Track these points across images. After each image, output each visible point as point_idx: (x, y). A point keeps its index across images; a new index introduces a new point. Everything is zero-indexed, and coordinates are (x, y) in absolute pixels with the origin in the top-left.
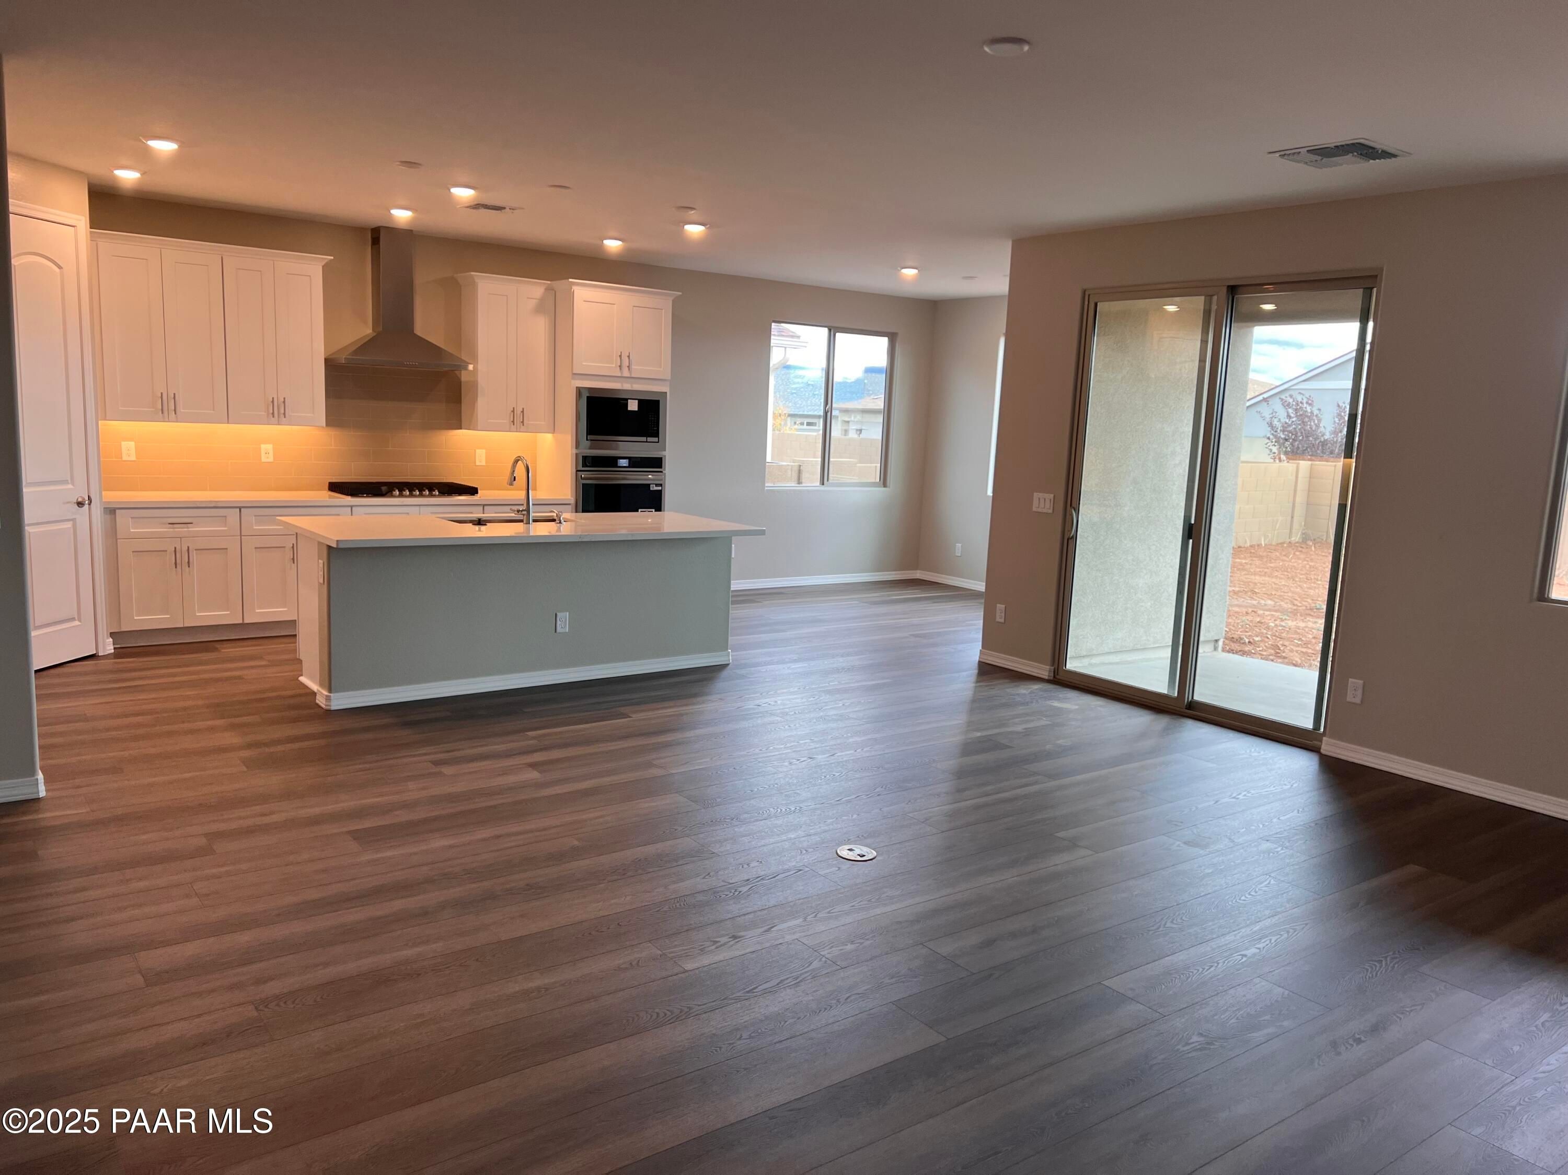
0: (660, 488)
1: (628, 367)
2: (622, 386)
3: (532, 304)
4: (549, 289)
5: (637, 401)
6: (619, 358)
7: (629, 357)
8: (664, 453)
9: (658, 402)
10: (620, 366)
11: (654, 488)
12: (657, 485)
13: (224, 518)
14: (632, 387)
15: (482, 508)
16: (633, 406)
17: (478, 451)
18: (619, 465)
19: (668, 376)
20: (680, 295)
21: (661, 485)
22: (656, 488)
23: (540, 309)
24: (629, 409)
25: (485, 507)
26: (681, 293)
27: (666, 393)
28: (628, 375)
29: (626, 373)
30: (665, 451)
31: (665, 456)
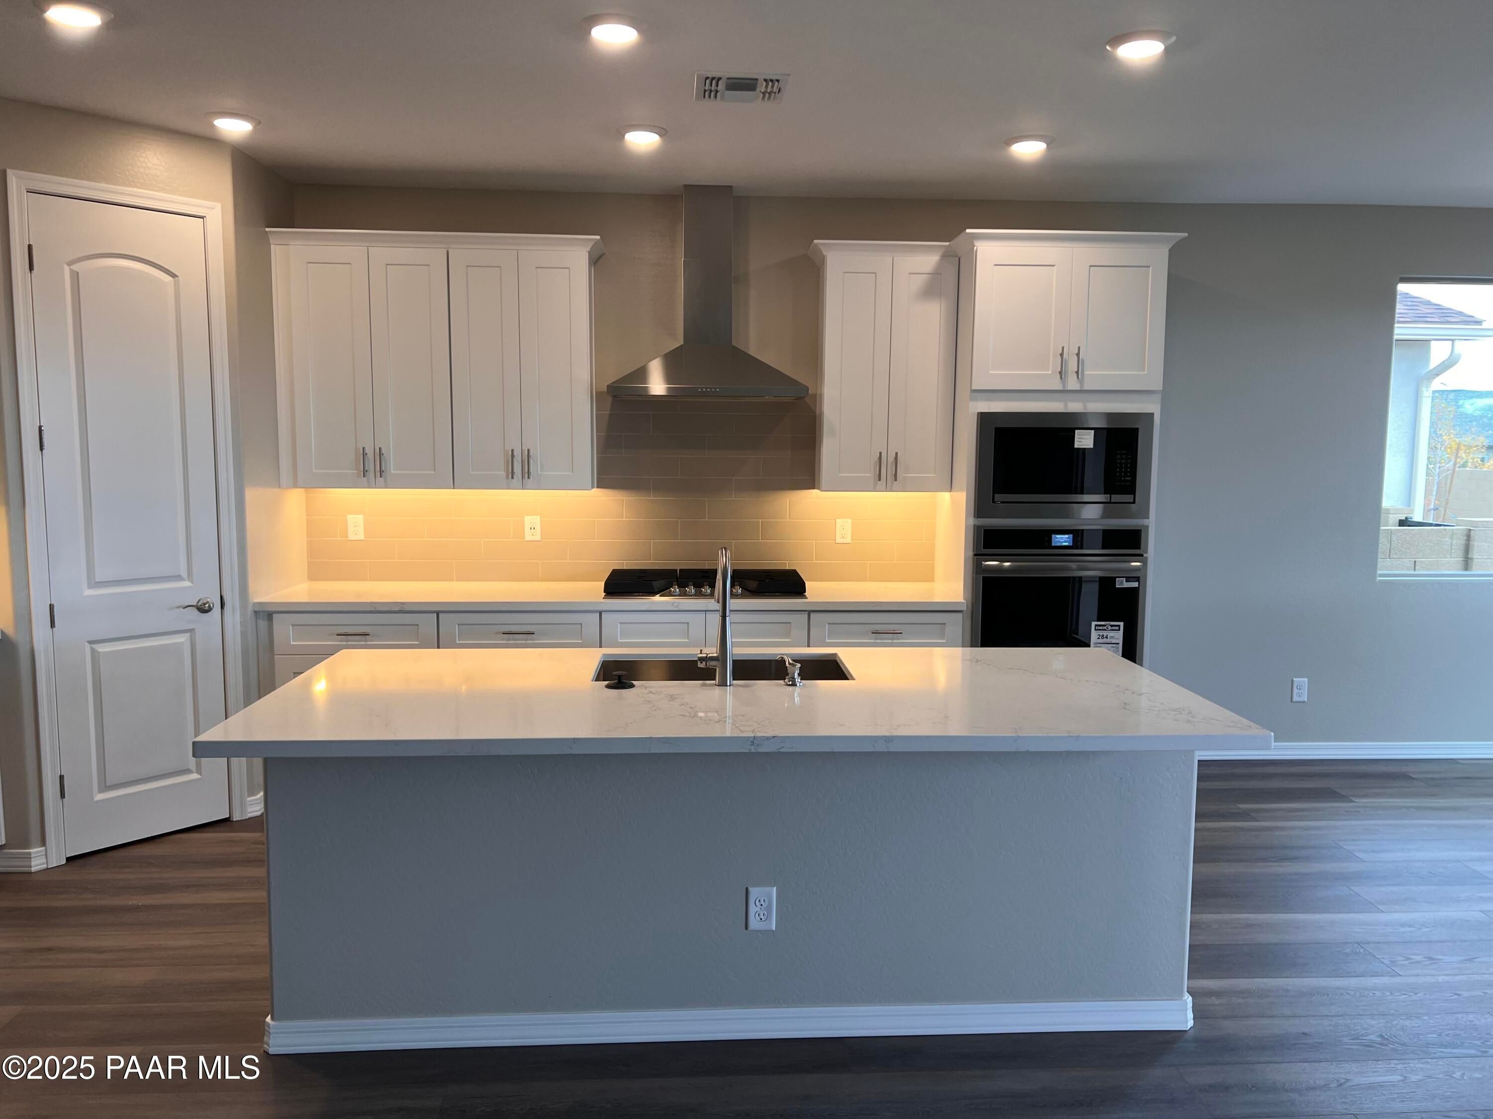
0: (1135, 584)
1: (1077, 372)
2: (1066, 406)
3: (919, 282)
4: (946, 256)
5: (1093, 431)
6: (1060, 357)
7: (1078, 354)
8: (1145, 522)
9: (1135, 431)
10: (1060, 373)
11: (1122, 584)
12: (1128, 579)
13: (416, 627)
14: (1085, 407)
15: (806, 616)
16: (1084, 440)
17: (839, 521)
18: (1053, 544)
19: (1157, 384)
20: (1185, 239)
21: (1137, 579)
22: (1126, 585)
23: (931, 290)
24: (1076, 446)
25: (812, 615)
26: (1186, 234)
27: (1152, 414)
28: (1077, 387)
29: (1072, 384)
30: (1148, 518)
31: (1147, 527)
